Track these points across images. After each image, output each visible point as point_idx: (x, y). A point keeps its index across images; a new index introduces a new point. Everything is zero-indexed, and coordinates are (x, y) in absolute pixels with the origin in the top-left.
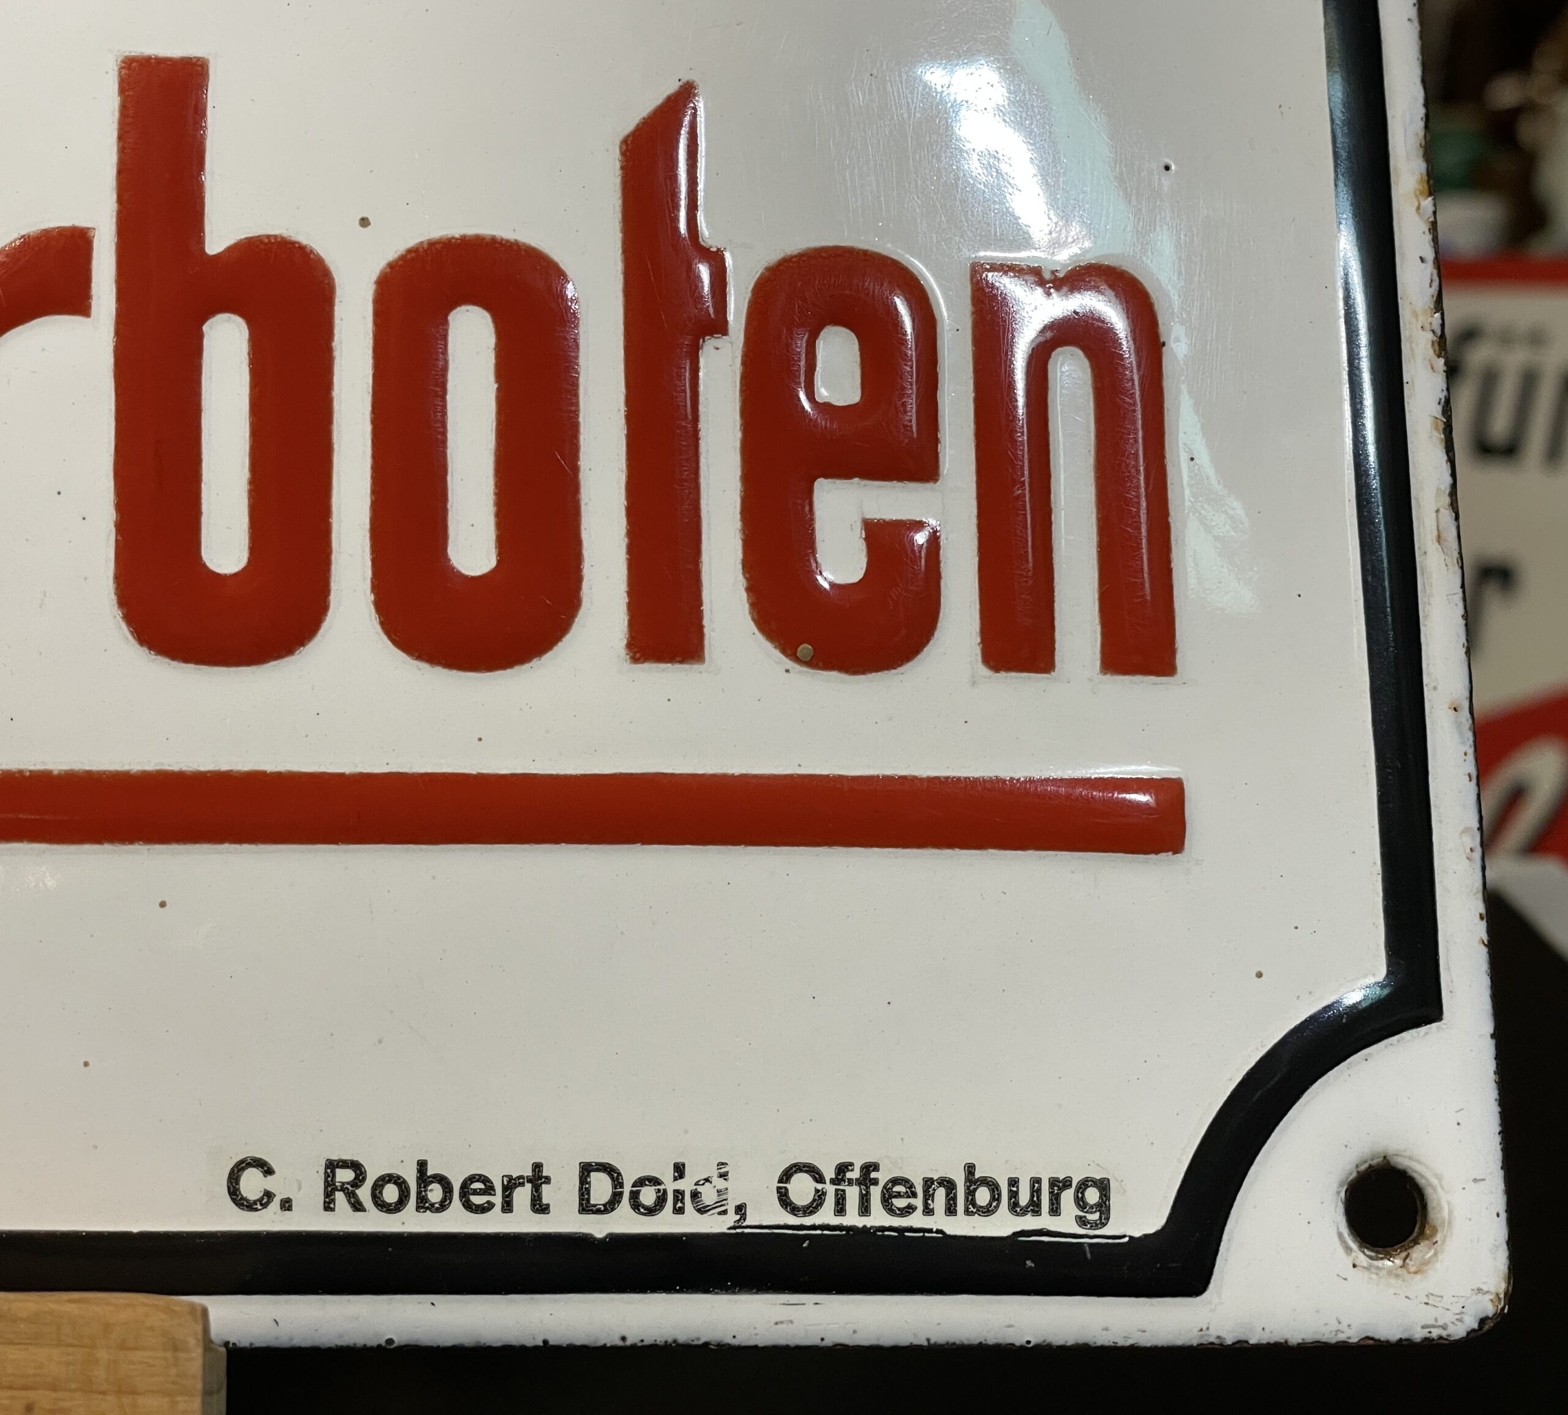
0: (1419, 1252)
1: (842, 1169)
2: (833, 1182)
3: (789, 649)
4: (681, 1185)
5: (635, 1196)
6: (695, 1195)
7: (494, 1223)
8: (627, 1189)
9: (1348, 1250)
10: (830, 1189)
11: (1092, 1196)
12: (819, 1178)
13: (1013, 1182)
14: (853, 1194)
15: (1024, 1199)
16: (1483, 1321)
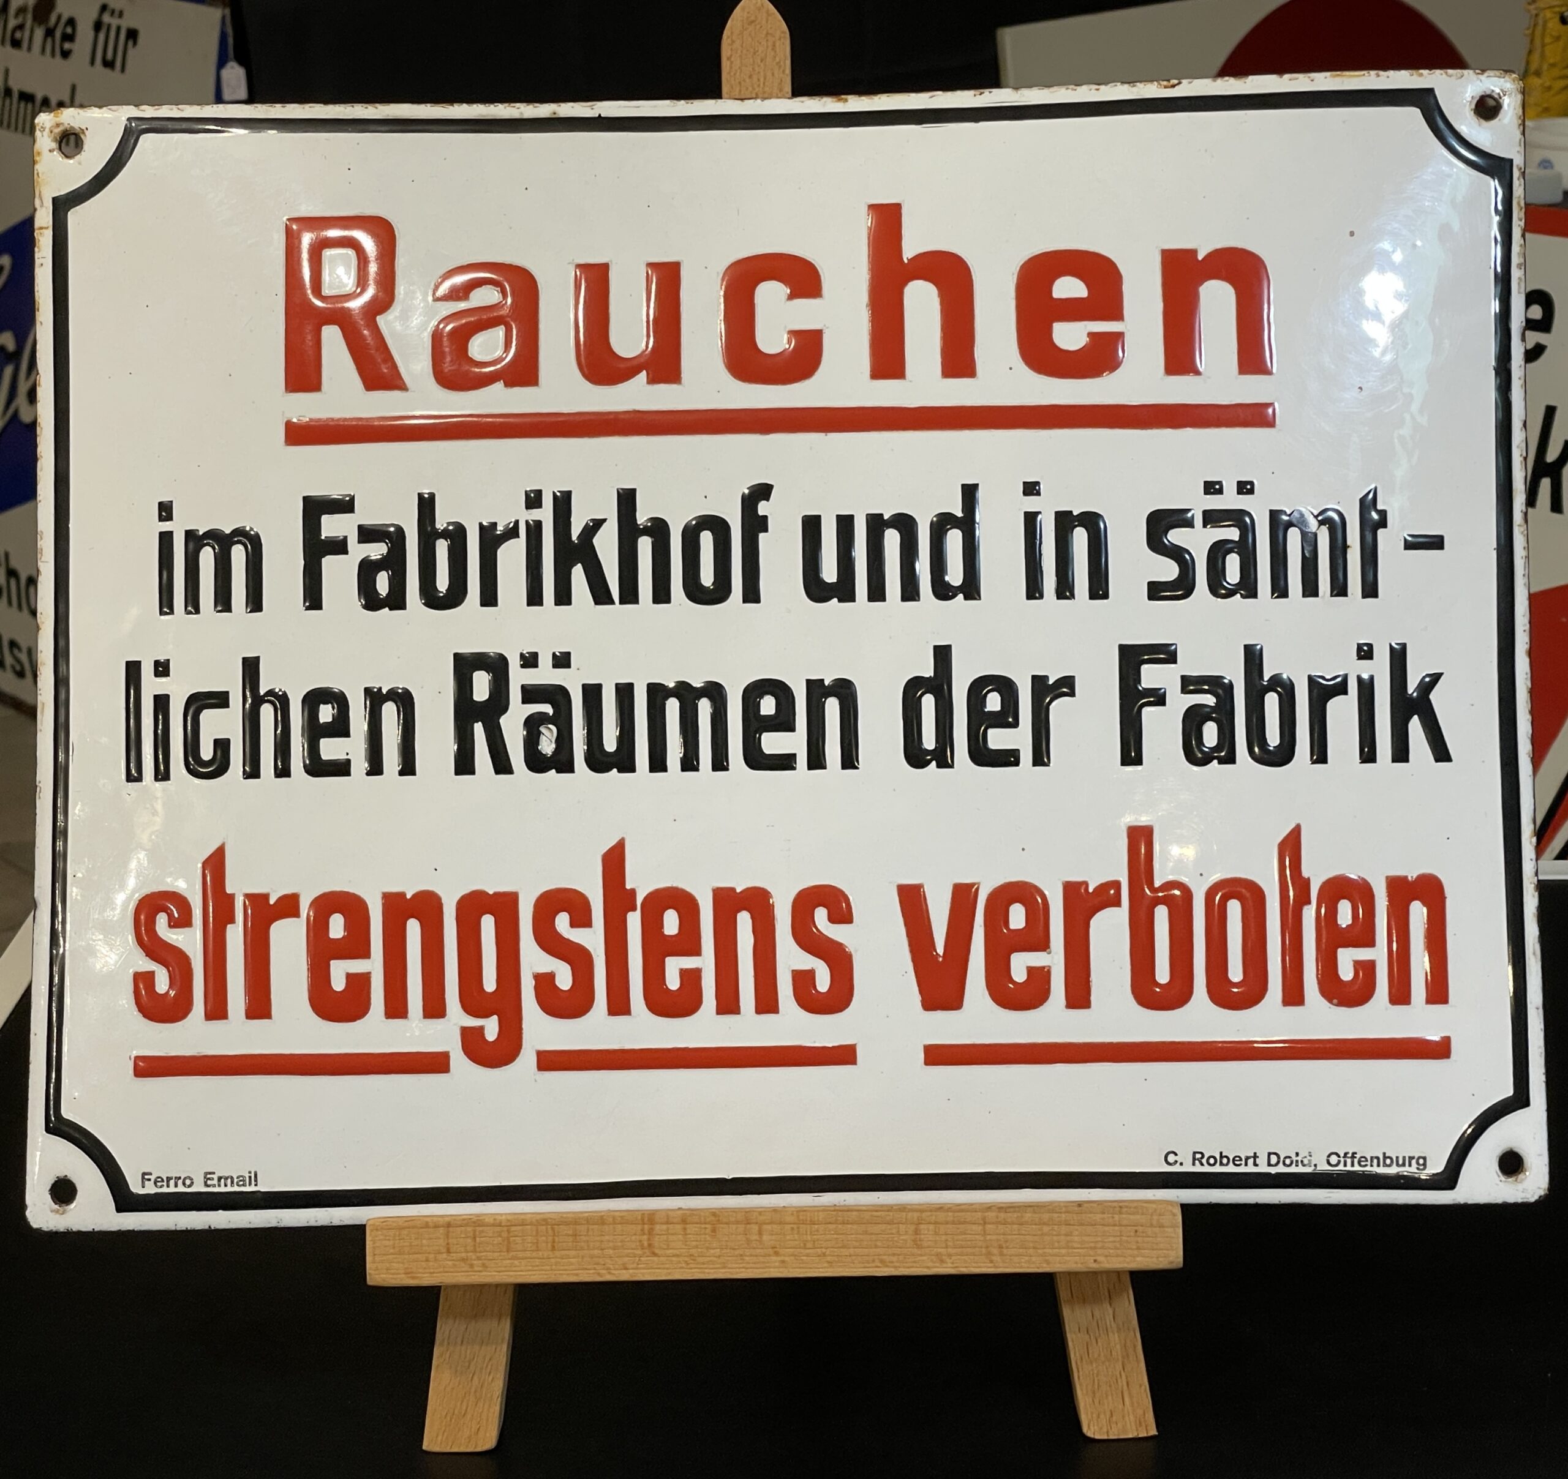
0: (1521, 1176)
1: (1346, 1154)
2: (1344, 1157)
3: (1330, 1001)
4: (1297, 1158)
5: (1284, 1162)
6: (1302, 1161)
7: (1242, 1169)
8: (1282, 1159)
9: (1499, 1176)
10: (1342, 1160)
11: (1421, 1161)
12: (1339, 1156)
13: (1397, 1158)
14: (1349, 1161)
15: (1401, 1162)
16: (1540, 1197)
